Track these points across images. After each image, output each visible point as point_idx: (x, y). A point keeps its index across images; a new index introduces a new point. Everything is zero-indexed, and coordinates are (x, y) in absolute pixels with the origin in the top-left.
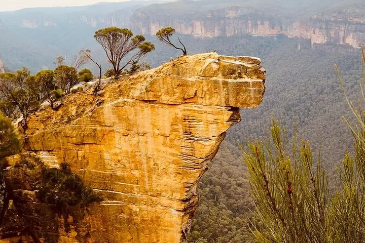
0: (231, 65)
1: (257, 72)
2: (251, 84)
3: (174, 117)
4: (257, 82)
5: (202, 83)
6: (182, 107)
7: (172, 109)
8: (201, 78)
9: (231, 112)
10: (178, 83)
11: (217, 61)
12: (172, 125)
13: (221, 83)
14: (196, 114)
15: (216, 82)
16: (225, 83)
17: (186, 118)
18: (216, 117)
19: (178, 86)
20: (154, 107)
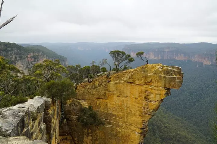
0: (168, 69)
1: (179, 73)
2: (176, 78)
3: (141, 90)
4: (179, 78)
5: (154, 76)
6: (144, 86)
7: (140, 87)
8: (154, 74)
9: (167, 90)
11: (162, 67)
12: (139, 94)
13: (163, 77)
14: (151, 90)
15: (160, 76)
16: (165, 77)
17: (146, 91)
18: (159, 92)
19: (144, 77)
20: (132, 85)
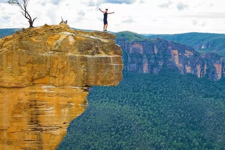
1: (114, 48)
2: (112, 60)
3: (16, 103)
4: (115, 58)
6: (28, 90)
8: (57, 53)
10: (29, 59)
12: (13, 113)
14: (46, 97)
17: (33, 103)
19: (27, 63)
